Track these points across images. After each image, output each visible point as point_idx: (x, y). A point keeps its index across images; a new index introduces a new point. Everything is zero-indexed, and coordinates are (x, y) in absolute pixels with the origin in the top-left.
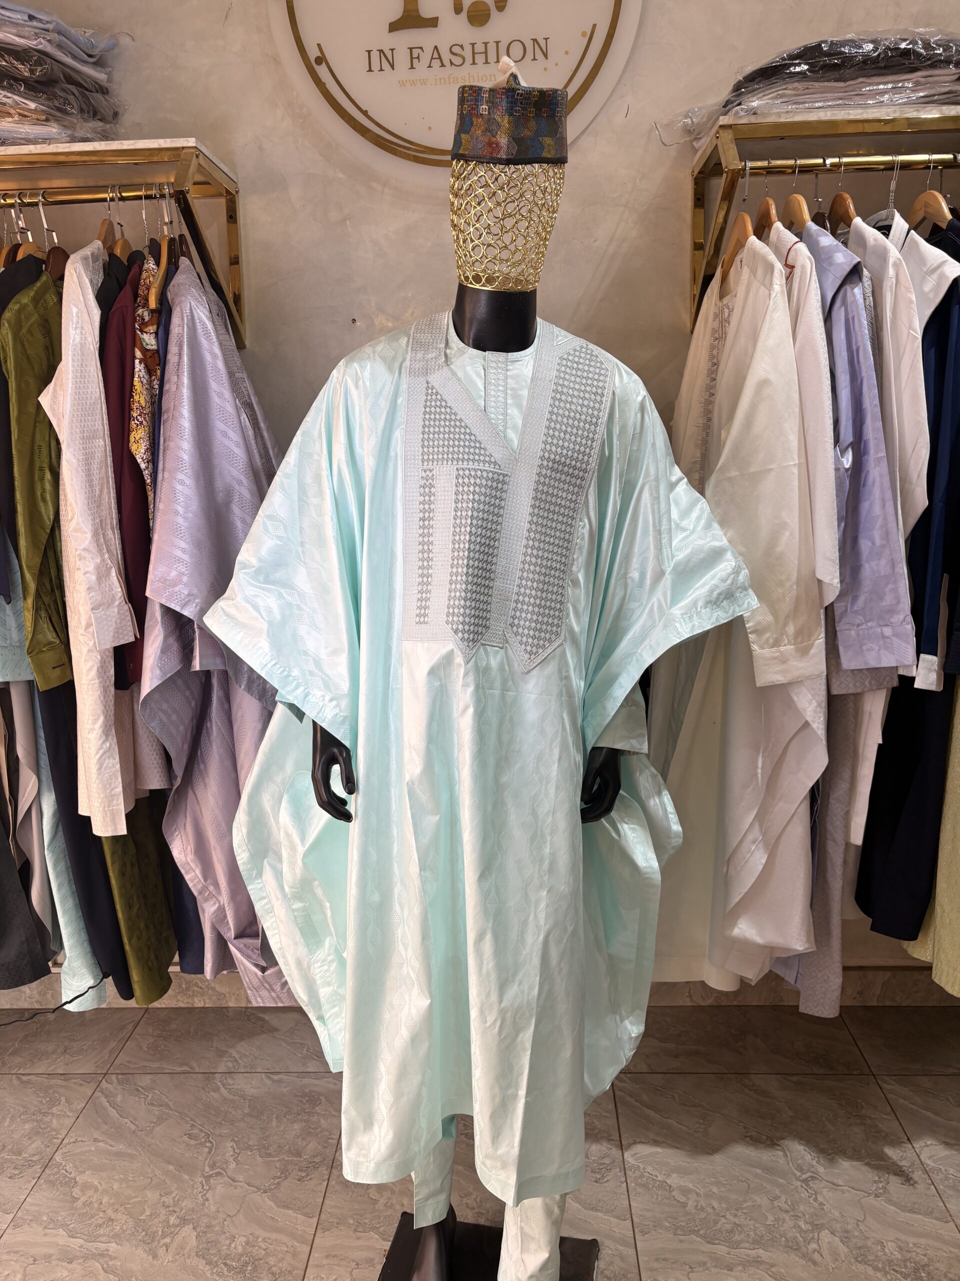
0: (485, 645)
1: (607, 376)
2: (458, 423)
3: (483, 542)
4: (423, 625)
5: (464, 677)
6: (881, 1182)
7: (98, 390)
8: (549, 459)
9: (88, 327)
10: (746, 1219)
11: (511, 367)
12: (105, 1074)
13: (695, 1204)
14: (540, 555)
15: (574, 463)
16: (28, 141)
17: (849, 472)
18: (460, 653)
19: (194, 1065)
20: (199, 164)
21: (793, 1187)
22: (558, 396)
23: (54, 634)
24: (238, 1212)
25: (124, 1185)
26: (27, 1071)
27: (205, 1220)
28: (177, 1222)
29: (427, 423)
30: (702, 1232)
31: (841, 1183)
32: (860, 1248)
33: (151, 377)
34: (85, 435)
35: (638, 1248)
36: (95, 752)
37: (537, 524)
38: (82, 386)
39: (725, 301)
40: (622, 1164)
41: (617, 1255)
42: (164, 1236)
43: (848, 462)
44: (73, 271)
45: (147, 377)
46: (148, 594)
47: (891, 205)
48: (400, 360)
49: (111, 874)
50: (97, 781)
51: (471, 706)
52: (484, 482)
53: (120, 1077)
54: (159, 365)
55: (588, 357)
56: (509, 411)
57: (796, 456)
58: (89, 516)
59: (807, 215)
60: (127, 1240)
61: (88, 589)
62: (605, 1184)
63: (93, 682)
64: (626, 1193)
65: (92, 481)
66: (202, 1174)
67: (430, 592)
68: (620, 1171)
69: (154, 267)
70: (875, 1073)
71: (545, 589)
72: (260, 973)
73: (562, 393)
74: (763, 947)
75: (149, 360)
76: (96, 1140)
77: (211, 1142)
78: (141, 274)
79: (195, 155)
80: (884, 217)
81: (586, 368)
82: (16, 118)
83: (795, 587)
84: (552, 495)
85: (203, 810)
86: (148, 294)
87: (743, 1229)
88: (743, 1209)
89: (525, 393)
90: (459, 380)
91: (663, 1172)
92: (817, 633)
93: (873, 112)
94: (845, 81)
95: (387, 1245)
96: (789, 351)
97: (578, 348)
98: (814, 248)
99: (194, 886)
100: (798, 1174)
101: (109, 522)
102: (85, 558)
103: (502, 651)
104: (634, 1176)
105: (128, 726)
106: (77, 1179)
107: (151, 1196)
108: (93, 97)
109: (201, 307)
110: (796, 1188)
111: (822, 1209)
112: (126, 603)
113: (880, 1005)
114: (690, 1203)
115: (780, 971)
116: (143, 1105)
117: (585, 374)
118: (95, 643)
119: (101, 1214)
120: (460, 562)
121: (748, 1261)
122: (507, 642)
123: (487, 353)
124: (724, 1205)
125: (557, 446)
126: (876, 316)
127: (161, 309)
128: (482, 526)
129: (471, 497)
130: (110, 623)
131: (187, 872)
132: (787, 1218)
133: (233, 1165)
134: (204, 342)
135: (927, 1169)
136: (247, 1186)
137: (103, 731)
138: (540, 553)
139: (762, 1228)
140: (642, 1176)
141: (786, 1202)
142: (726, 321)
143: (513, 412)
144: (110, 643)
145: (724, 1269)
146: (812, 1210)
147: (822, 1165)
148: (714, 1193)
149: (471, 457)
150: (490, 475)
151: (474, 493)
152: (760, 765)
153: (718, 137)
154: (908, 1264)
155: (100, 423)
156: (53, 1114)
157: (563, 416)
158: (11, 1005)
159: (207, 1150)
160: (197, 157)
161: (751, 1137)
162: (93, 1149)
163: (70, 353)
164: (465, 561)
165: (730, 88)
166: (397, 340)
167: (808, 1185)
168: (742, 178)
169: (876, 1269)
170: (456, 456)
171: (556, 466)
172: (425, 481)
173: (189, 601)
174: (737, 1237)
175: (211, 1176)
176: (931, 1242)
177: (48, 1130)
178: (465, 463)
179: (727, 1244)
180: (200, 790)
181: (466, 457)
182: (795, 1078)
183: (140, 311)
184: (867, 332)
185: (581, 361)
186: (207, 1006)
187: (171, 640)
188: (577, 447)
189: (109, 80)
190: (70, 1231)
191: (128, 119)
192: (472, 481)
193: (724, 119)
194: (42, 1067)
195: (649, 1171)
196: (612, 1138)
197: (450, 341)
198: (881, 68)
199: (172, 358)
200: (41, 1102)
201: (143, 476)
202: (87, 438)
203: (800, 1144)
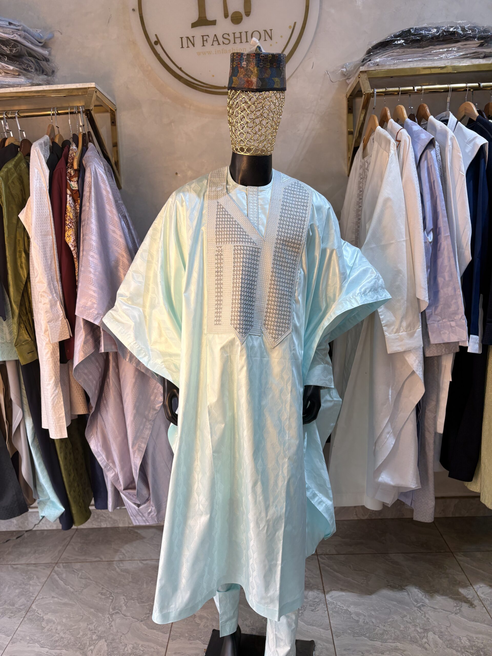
0: (251, 335)
1: (309, 197)
2: (234, 223)
3: (248, 283)
4: (219, 326)
5: (241, 351)
6: (458, 606)
7: (49, 211)
8: (280, 240)
9: (43, 179)
10: (390, 627)
11: (260, 194)
12: (57, 563)
13: (363, 621)
14: (278, 288)
15: (294, 240)
16: (9, 86)
17: (432, 244)
18: (238, 339)
19: (102, 557)
20: (97, 96)
21: (413, 610)
22: (284, 208)
23: (28, 336)
24: (128, 632)
25: (68, 620)
26: (16, 563)
27: (111, 637)
28: (96, 638)
29: (218, 223)
30: (367, 635)
31: (437, 608)
32: (448, 641)
33: (75, 204)
34: (43, 233)
35: (335, 644)
36: (50, 395)
37: (275, 272)
38: (40, 208)
39: (366, 159)
40: (325, 601)
41: (324, 648)
42: (90, 645)
43: (431, 239)
44: (35, 151)
45: (73, 204)
46: (76, 314)
47: (448, 109)
48: (203, 191)
49: (60, 459)
50: (52, 411)
51: (245, 366)
52: (248, 252)
53: (64, 564)
54: (79, 197)
55: (299, 188)
56: (260, 216)
57: (404, 236)
58: (45, 274)
59: (406, 116)
60: (71, 648)
61: (46, 312)
62: (316, 612)
63: (49, 360)
64: (328, 616)
65: (46, 257)
66: (109, 613)
67: (221, 308)
68: (324, 605)
69: (76, 148)
70: (452, 551)
71: (281, 305)
72: (137, 508)
73: (286, 206)
74: (394, 487)
75: (74, 195)
76: (53, 597)
77: (112, 597)
78: (69, 151)
79: (95, 92)
80: (444, 115)
81: (298, 193)
82: (3, 74)
83: (406, 302)
84: (283, 258)
85: (106, 424)
86: (73, 162)
87: (388, 633)
88: (388, 622)
89: (267, 207)
90: (234, 201)
91: (346, 605)
92: (417, 326)
93: (437, 63)
94: (423, 48)
95: (206, 647)
96: (399, 183)
97: (294, 184)
98: (410, 132)
99: (102, 463)
100: (416, 604)
101: (55, 278)
102: (44, 296)
103: (260, 338)
104: (332, 607)
105: (67, 382)
106: (44, 617)
107: (83, 625)
108: (42, 63)
109: (100, 167)
110: (414, 611)
111: (429, 621)
112: (65, 319)
113: (453, 516)
114: (361, 620)
115: (403, 499)
116: (77, 578)
117: (298, 196)
118: (49, 340)
119: (57, 635)
120: (237, 293)
121: (392, 649)
122: (262, 333)
123: (248, 187)
124: (378, 621)
125: (285, 232)
126: (443, 164)
127: (80, 169)
128: (248, 274)
129: (242, 260)
130: (57, 329)
131: (98, 457)
132: (411, 626)
133: (124, 608)
134: (102, 185)
135: (481, 599)
136: (132, 619)
137: (54, 385)
138: (278, 287)
139: (398, 632)
140: (335, 608)
141: (410, 618)
142: (366, 169)
143: (262, 216)
144: (57, 340)
145: (380, 653)
146: (423, 622)
147: (428, 599)
148: (373, 615)
149: (241, 240)
150: (251, 249)
151: (243, 258)
152: (390, 394)
153: (359, 77)
154: (474, 648)
155: (50, 227)
156: (30, 585)
157: (287, 217)
158: (7, 529)
159: (110, 600)
160: (96, 92)
161: (390, 586)
162: (52, 602)
163: (34, 192)
164: (240, 293)
165: (365, 52)
166: (202, 181)
167: (420, 609)
168: (372, 97)
169: (457, 651)
170: (233, 239)
171: (284, 243)
172: (218, 252)
173: (98, 317)
174: (385, 637)
175: (113, 614)
176: (484, 636)
177: (28, 592)
178: (238, 243)
179: (381, 641)
180: (104, 414)
181: (239, 240)
182: (412, 555)
183: (69, 170)
184: (438, 173)
185: (295, 190)
186: (108, 526)
187: (89, 337)
188: (295, 233)
189: (50, 54)
190: (42, 644)
191: (59, 74)
192: (242, 252)
193: (362, 68)
194: (23, 561)
195: (339, 604)
196: (319, 588)
197: (229, 182)
198: (441, 41)
199: (86, 193)
200: (24, 578)
201: (72, 254)
202: (44, 235)
203: (416, 588)
